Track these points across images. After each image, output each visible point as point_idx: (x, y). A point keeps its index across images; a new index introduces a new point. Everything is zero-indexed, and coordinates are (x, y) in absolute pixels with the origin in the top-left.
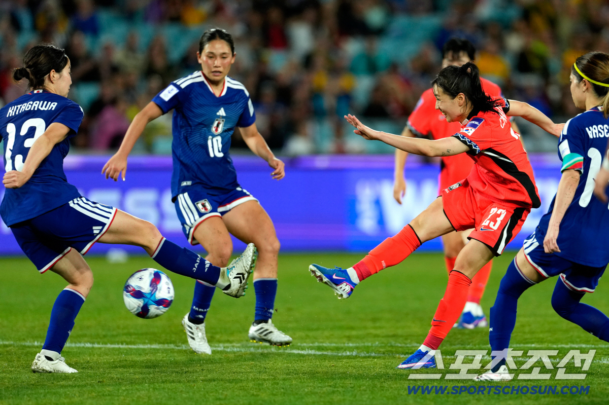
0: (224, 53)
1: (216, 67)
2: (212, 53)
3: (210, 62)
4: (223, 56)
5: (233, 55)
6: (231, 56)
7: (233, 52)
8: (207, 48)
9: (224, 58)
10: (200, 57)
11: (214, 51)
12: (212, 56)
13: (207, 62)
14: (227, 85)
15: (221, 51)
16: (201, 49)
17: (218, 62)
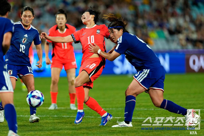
0: (30, 15)
1: (27, 20)
2: (25, 15)
3: (25, 18)
4: (29, 16)
5: (33, 16)
6: (32, 16)
7: (33, 15)
8: (24, 13)
9: (30, 17)
10: (21, 17)
11: (26, 15)
12: (25, 16)
13: (24, 18)
14: (31, 27)
15: (29, 15)
16: (22, 13)
17: (27, 18)
